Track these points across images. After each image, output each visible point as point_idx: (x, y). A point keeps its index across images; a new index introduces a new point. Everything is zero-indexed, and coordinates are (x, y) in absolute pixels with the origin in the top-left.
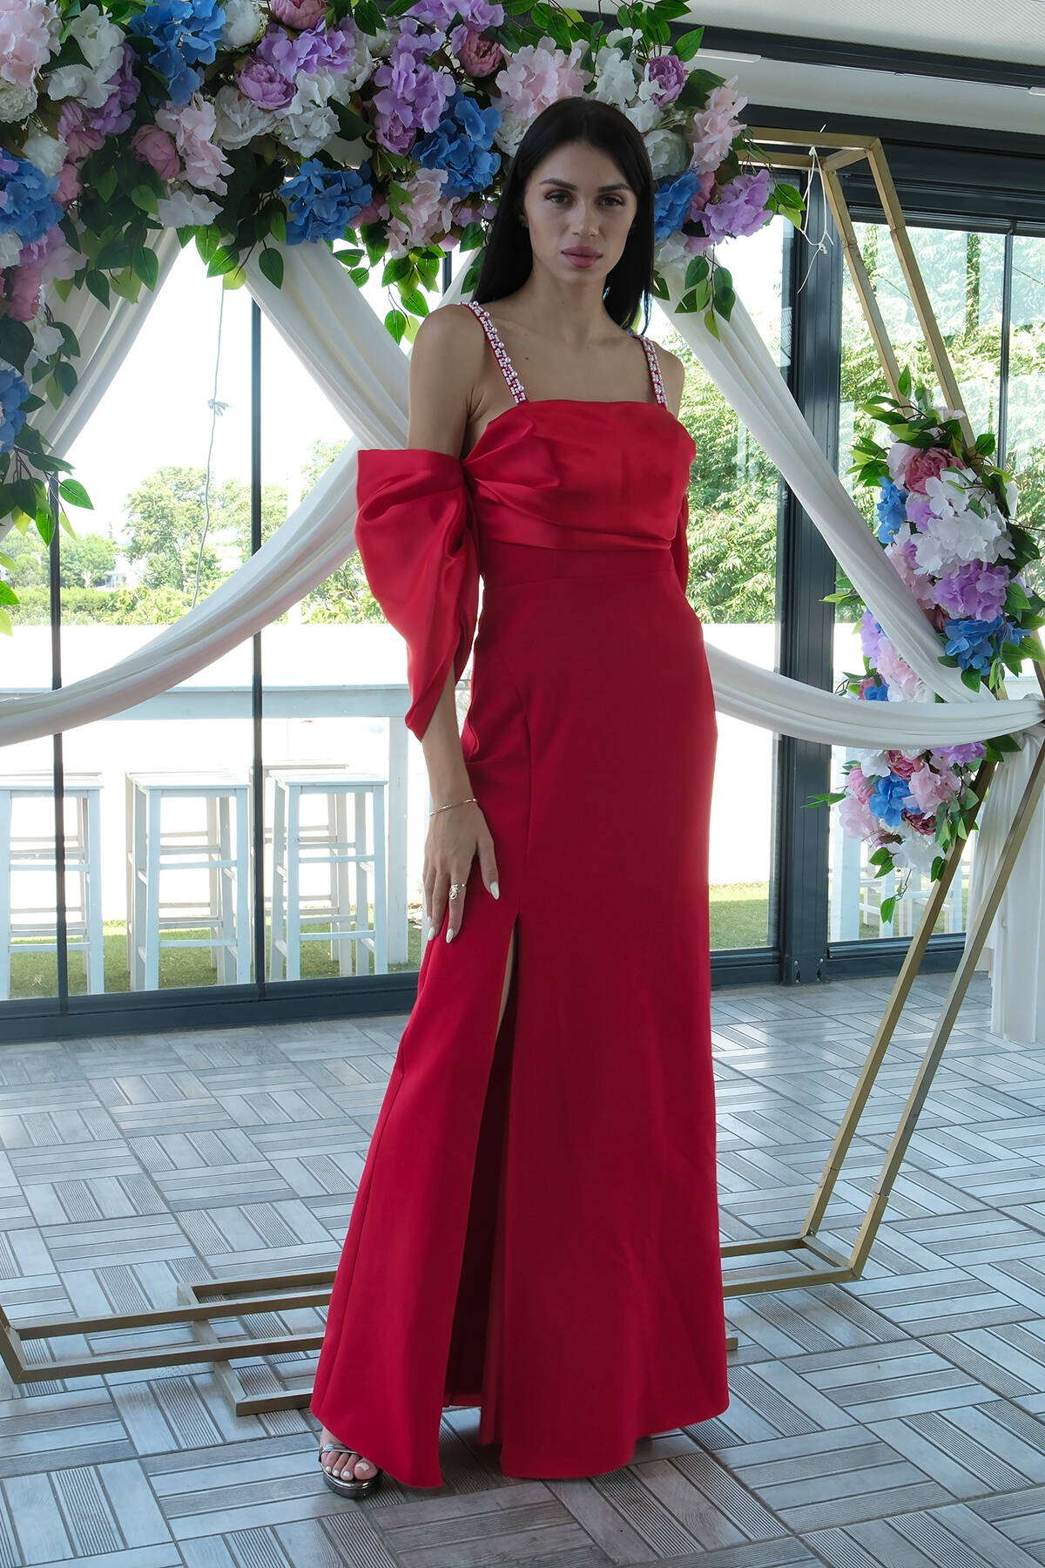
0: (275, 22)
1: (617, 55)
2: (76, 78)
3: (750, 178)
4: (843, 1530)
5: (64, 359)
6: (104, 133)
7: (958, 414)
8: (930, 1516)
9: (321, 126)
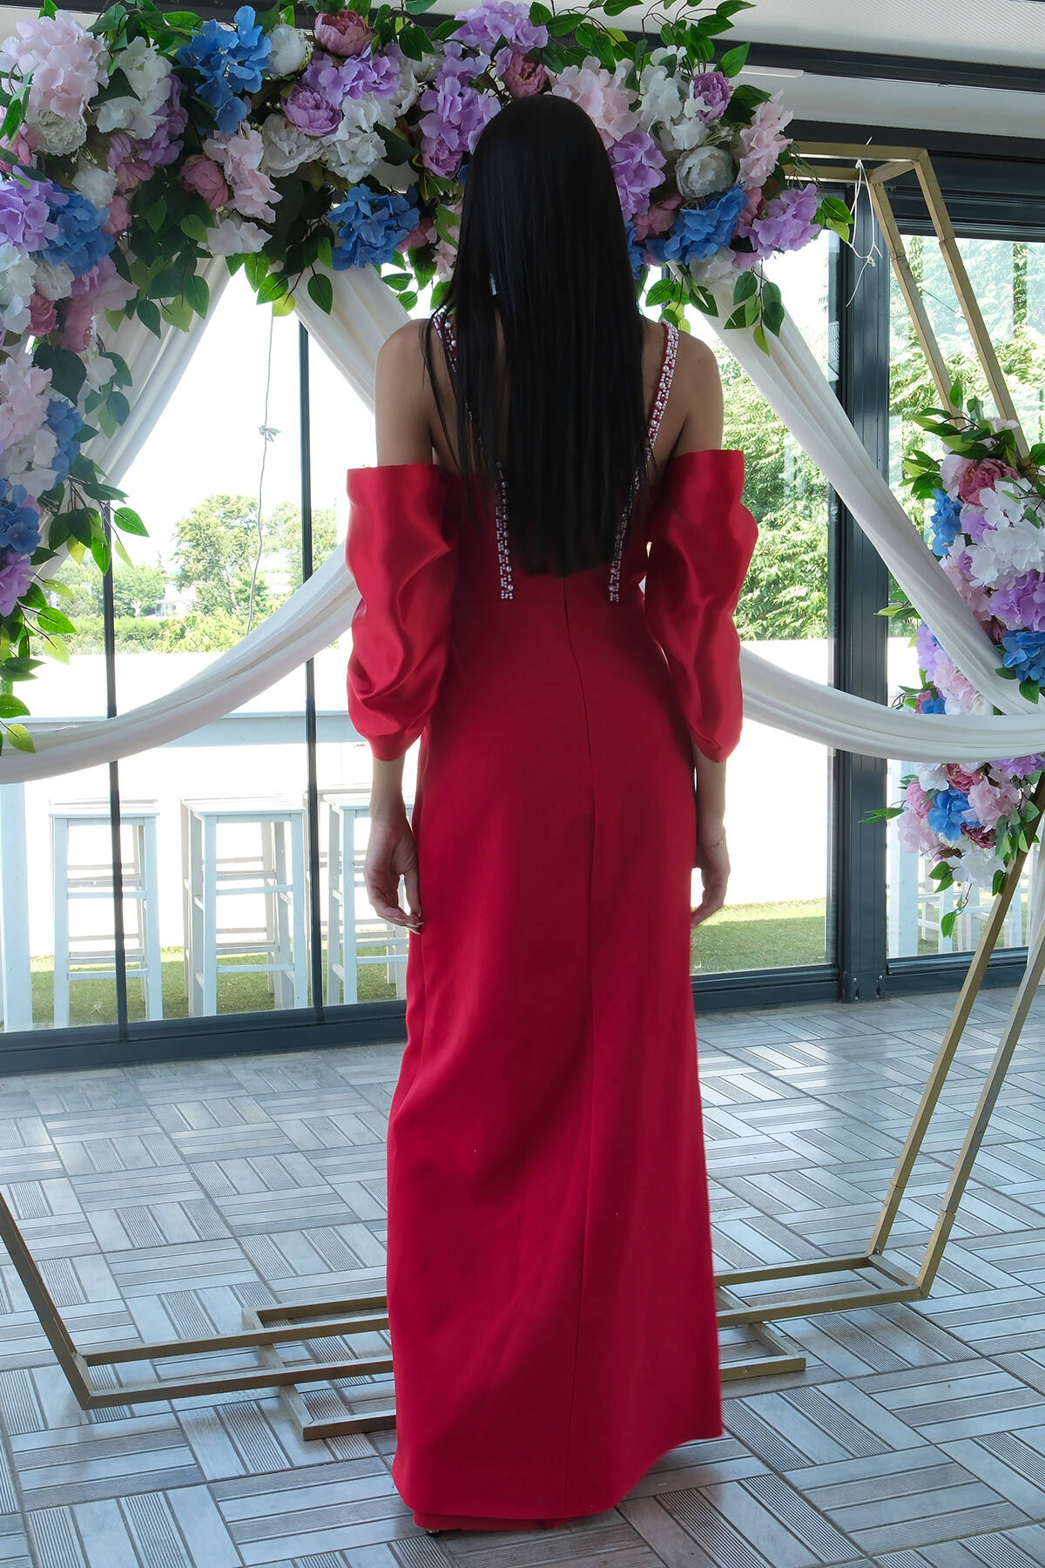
0: (321, 49)
1: (662, 72)
2: (124, 110)
3: (797, 193)
4: (917, 1552)
5: (116, 389)
6: (152, 164)
7: (1011, 424)
8: (1005, 1537)
9: (368, 152)
